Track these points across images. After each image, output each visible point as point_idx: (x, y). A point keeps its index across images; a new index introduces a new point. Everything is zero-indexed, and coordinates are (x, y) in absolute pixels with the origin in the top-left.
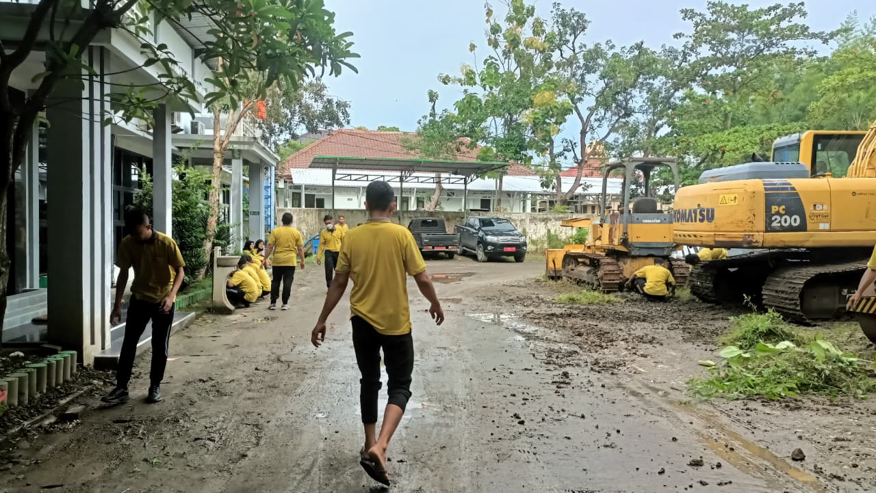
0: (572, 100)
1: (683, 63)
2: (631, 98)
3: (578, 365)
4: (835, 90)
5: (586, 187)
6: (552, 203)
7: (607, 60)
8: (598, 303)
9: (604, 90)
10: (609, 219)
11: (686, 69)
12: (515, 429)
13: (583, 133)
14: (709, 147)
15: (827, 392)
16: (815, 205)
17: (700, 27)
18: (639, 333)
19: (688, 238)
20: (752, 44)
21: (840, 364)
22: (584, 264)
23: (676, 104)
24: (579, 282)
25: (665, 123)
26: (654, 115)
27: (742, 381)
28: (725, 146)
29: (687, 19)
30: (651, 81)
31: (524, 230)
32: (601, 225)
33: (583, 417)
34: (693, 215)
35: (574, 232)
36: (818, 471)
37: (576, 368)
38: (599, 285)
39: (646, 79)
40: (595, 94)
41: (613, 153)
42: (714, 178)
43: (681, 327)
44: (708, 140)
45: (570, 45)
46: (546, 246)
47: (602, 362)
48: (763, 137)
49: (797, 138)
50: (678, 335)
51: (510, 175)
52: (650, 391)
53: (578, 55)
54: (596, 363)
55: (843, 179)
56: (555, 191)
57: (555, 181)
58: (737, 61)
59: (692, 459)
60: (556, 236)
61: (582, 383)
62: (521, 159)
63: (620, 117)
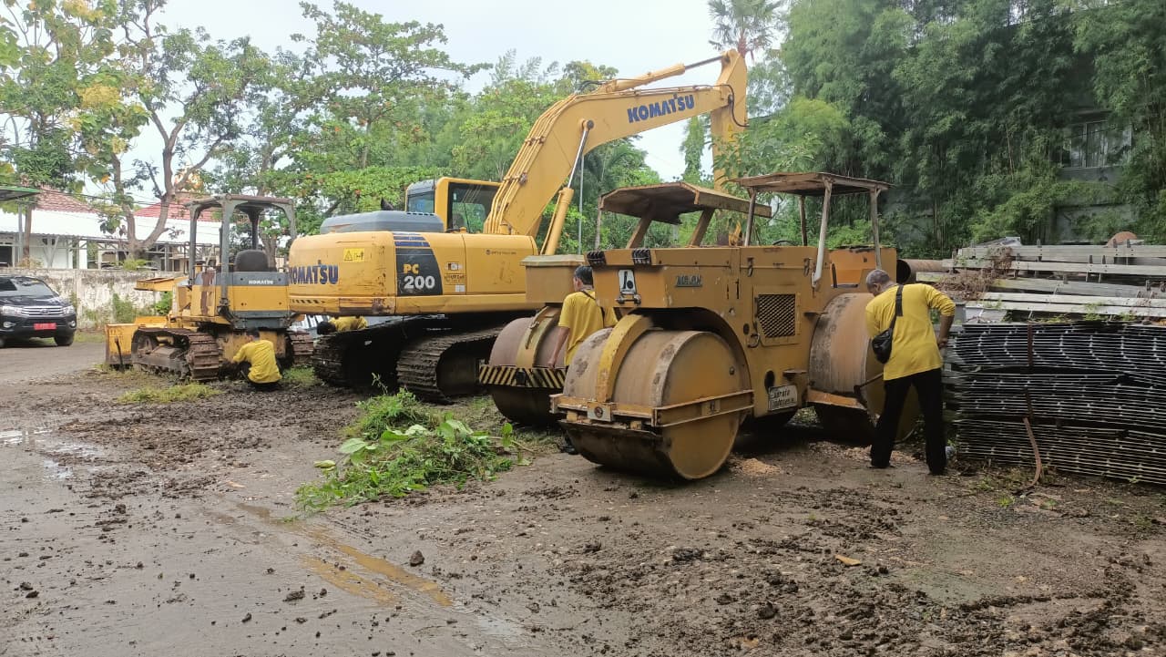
0: (148, 104)
1: (305, 76)
2: (236, 112)
3: (142, 492)
4: (478, 134)
5: (176, 233)
6: (122, 255)
7: (198, 54)
8: (186, 400)
9: (196, 96)
10: (200, 280)
11: (310, 84)
12: (21, 607)
13: (167, 155)
14: (341, 189)
15: (456, 478)
16: (450, 265)
17: (325, 31)
18: (240, 435)
19: (307, 304)
20: (387, 65)
21: (470, 445)
22: (167, 344)
23: (298, 129)
24: (159, 371)
25: (285, 152)
26: (269, 140)
27: (365, 480)
28: (360, 189)
29: (308, 16)
30: (263, 93)
31: (73, 296)
32: (190, 288)
33: (140, 566)
34: (313, 274)
35: (158, 298)
36: (437, 573)
37: (140, 496)
38: (189, 374)
39: (256, 90)
40: (182, 100)
41: (215, 186)
42: (338, 228)
43: (298, 421)
44: (339, 180)
45: (140, 22)
46: (111, 318)
47: (180, 483)
48: (403, 182)
49: (431, 185)
50: (292, 432)
51: (46, 209)
52: (245, 513)
53: (154, 40)
54: (173, 484)
55: (478, 235)
56: (124, 237)
57: (124, 223)
58: (372, 82)
59: (290, 592)
60: (129, 304)
61: (145, 518)
62: (64, 185)
63: (221, 138)
